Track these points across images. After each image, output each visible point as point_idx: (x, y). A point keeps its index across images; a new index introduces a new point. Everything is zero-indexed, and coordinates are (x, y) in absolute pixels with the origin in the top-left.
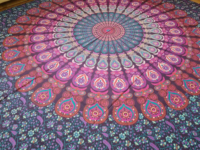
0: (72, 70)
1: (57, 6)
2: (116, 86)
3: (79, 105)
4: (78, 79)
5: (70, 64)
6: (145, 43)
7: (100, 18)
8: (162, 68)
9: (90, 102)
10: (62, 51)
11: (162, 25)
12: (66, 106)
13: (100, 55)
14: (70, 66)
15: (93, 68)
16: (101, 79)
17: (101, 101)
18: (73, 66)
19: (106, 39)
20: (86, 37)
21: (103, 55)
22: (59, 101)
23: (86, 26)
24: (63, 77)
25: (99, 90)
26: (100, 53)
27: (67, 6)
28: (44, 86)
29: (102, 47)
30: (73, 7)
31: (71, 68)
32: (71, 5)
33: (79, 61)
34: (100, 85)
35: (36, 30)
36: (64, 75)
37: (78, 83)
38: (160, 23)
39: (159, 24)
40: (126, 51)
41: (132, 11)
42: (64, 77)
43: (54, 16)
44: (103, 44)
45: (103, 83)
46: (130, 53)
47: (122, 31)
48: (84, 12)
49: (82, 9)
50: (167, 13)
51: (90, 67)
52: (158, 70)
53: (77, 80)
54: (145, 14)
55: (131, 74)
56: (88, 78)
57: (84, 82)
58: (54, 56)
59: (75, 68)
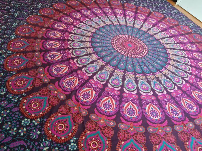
0: (79, 80)
1: (84, 7)
2: (126, 112)
3: (77, 127)
4: (83, 93)
5: (79, 72)
6: (169, 71)
7: (124, 30)
8: (186, 105)
9: (91, 126)
10: (73, 55)
11: (190, 55)
12: (60, 126)
13: (115, 69)
14: (78, 74)
15: (104, 83)
16: (110, 99)
17: (104, 128)
18: (81, 76)
19: (125, 53)
20: (103, 46)
21: (119, 71)
22: (52, 116)
23: (107, 34)
24: (67, 87)
25: (105, 112)
26: (116, 67)
27: (94, 9)
28: (41, 92)
29: (120, 61)
30: (100, 11)
31: (79, 78)
32: (99, 10)
33: (90, 71)
34: (107, 106)
35: (56, 26)
36: (70, 84)
37: (82, 99)
38: (188, 53)
39: (186, 53)
40: (146, 73)
41: (158, 32)
42: (69, 86)
43: (79, 16)
44: (121, 58)
45: (112, 104)
46: (151, 77)
47: (145, 49)
48: (109, 19)
49: (109, 16)
50: (196, 43)
51: (100, 81)
52: (181, 106)
53: (81, 94)
54: (172, 38)
55: (147, 101)
56: (95, 94)
57: (89, 99)
58: (65, 58)
59: (83, 78)
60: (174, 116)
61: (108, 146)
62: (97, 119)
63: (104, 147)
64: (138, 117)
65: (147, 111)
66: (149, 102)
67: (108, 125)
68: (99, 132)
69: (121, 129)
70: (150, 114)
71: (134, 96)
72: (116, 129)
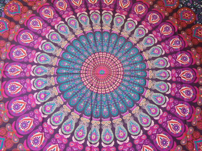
60: (10, 68)
61: (9, 14)
62: (28, 14)
63: (10, 13)
64: (20, 40)
65: (22, 49)
66: (28, 55)
67: (21, 19)
68: (19, 12)
69: (16, 26)
70: (18, 50)
71: (37, 46)
72: (17, 23)
